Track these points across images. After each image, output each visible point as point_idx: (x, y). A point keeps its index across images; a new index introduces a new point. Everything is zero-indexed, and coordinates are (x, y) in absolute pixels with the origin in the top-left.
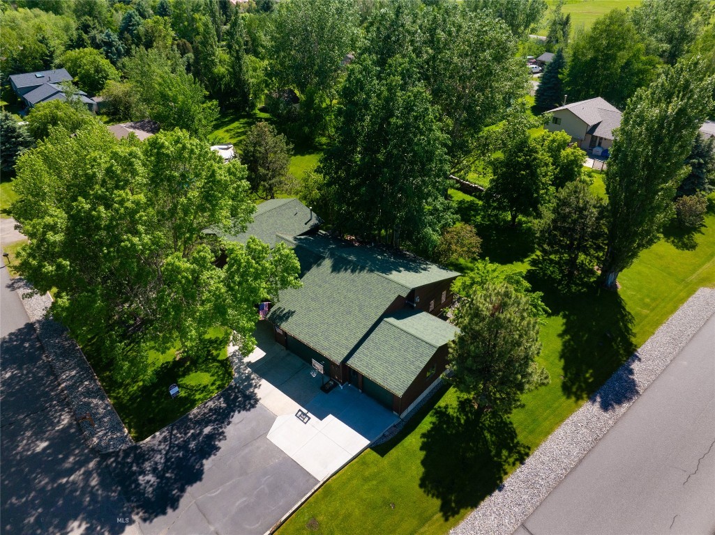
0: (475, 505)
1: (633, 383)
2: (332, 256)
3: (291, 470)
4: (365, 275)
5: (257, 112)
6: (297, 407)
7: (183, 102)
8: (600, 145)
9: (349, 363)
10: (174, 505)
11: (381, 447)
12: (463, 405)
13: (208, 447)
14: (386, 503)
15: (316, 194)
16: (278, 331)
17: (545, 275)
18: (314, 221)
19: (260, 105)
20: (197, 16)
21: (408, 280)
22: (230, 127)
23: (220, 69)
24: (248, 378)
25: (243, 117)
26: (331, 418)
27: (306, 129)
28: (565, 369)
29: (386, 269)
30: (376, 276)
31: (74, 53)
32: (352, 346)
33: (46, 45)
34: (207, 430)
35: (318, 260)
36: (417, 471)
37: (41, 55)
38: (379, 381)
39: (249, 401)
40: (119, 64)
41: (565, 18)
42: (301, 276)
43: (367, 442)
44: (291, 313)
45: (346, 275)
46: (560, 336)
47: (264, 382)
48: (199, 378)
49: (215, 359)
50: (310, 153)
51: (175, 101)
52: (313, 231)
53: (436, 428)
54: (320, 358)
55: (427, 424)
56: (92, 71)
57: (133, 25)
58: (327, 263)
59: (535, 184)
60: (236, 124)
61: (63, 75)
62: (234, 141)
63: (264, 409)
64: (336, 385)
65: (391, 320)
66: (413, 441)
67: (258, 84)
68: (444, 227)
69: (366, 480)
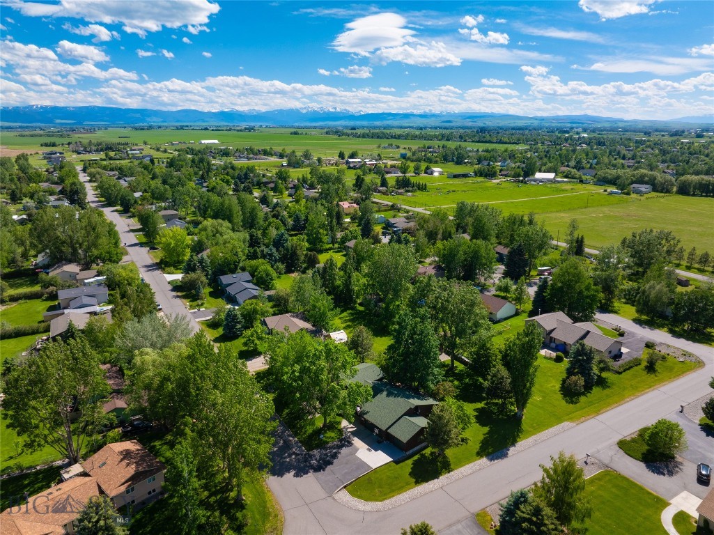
0: (427, 481)
1: (507, 454)
2: (387, 390)
3: (364, 465)
4: (399, 399)
5: (357, 305)
6: (367, 447)
7: (323, 311)
8: (554, 342)
9: (388, 431)
10: (324, 470)
11: (397, 462)
12: (432, 454)
13: (335, 456)
14: (396, 478)
15: (383, 362)
16: (363, 419)
17: (489, 409)
18: (381, 376)
19: (359, 301)
20: (321, 231)
21: (416, 402)
22: (342, 315)
23: (338, 282)
24: (349, 437)
25: (349, 309)
26: (380, 452)
27: (385, 323)
28: (481, 447)
29: (408, 397)
30: (403, 399)
31: (253, 262)
32: (390, 424)
33: (237, 256)
34: (334, 451)
35: (381, 391)
36: (409, 470)
37: (234, 262)
38: (398, 437)
39: (350, 444)
40: (275, 267)
41: (580, 237)
42: (373, 397)
43: (391, 459)
44: (368, 412)
45: (392, 398)
46: (484, 434)
47: (356, 439)
48: (331, 434)
49: (336, 428)
50: (385, 336)
51: (320, 309)
52: (380, 380)
53: (419, 459)
54: (378, 428)
55: (416, 457)
56: (264, 276)
57: (284, 240)
58: (385, 393)
59: (489, 365)
60: (345, 314)
61: (247, 276)
62: (344, 325)
63: (355, 446)
64: (383, 441)
65: (407, 417)
66: (410, 462)
67: (359, 291)
68: (438, 382)
69: (390, 470)
